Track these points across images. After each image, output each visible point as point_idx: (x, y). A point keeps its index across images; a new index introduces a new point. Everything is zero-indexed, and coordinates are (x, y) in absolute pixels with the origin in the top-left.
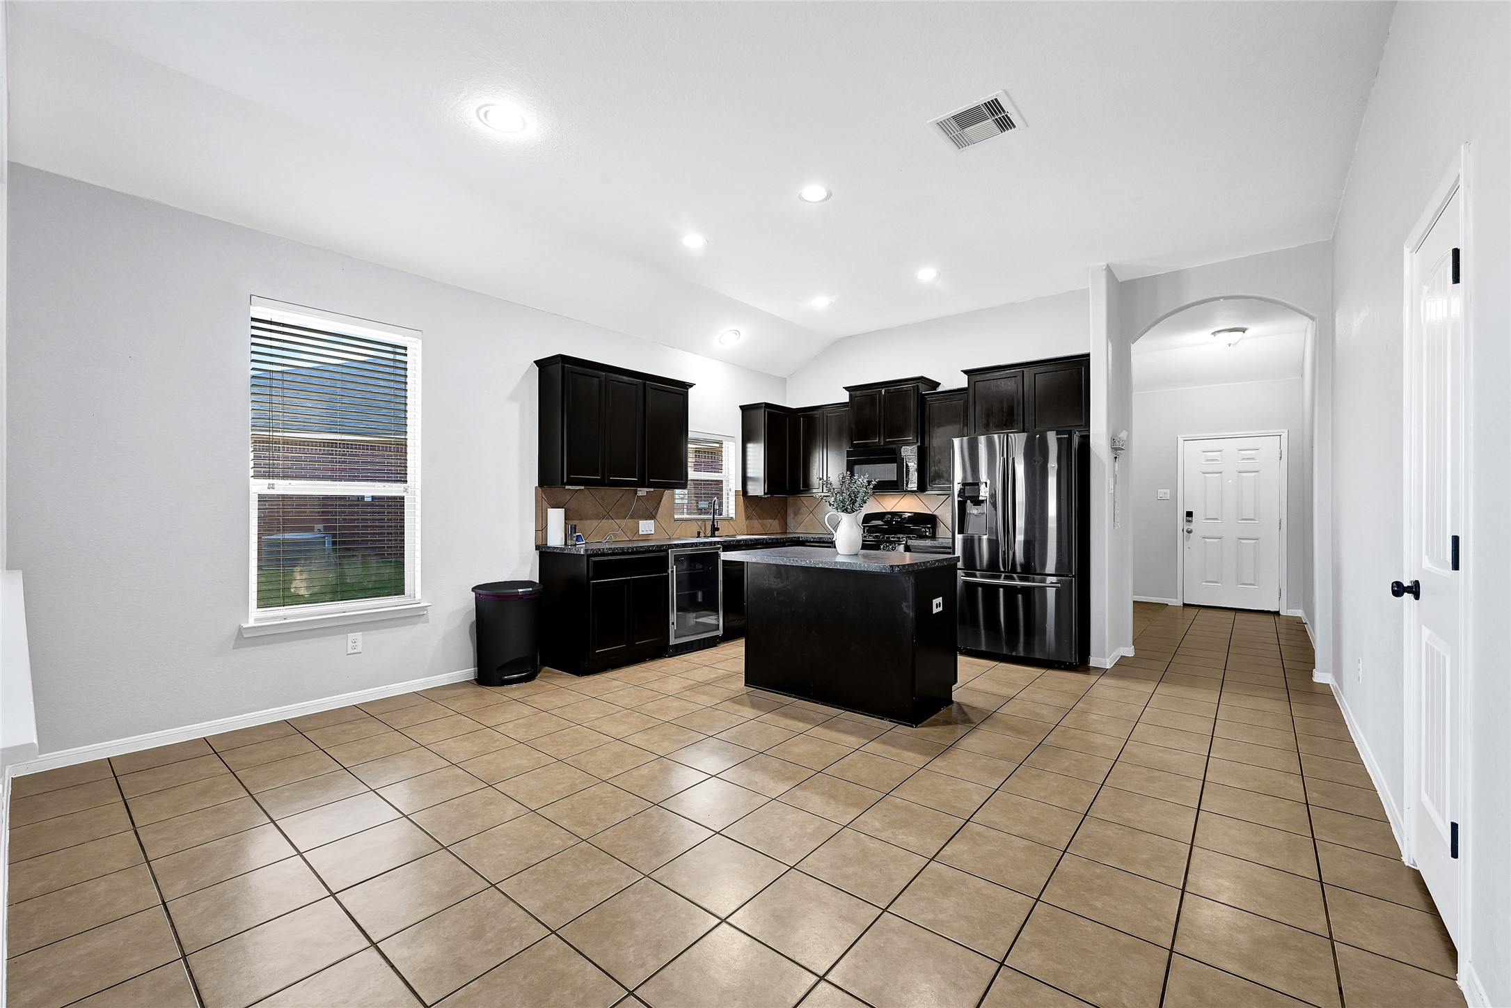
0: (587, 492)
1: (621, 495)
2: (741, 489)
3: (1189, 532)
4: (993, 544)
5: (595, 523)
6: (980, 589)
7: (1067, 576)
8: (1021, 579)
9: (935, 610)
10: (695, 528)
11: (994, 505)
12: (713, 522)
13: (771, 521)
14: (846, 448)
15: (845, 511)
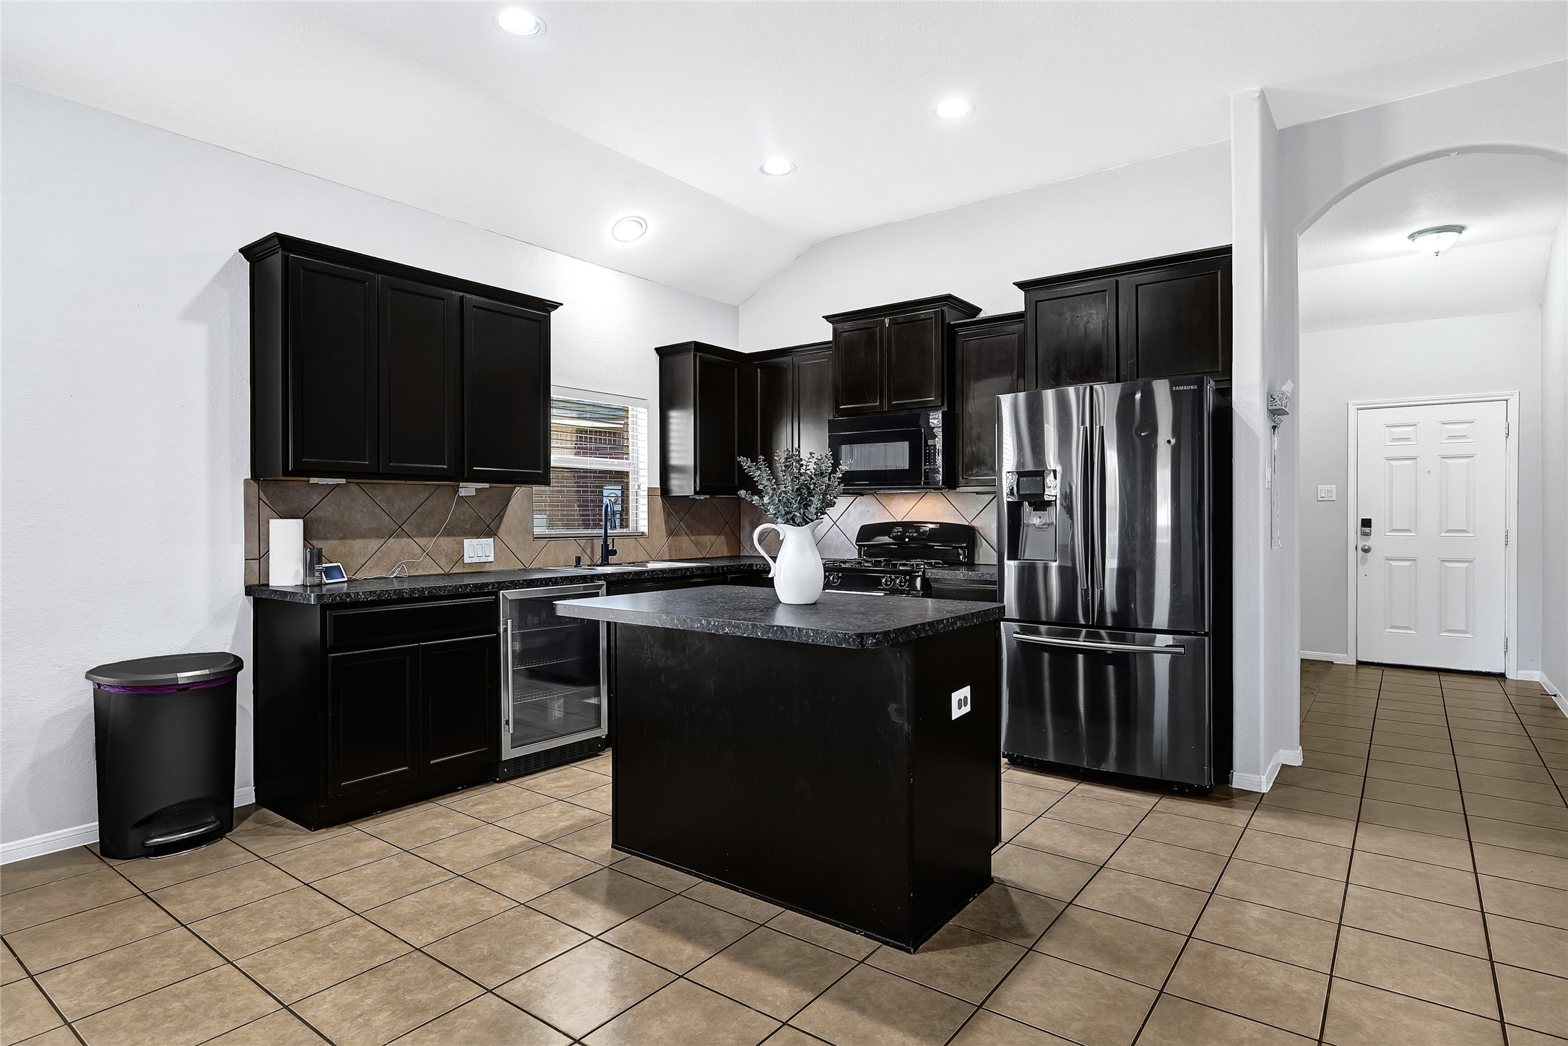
0: (354, 488)
1: (427, 495)
2: (659, 486)
3: (1366, 551)
4: (1068, 575)
5: (374, 544)
6: (1046, 655)
7: (1196, 634)
8: (1114, 638)
9: (956, 713)
10: (573, 550)
11: (1069, 510)
12: (605, 541)
13: (713, 538)
14: (828, 415)
15: (791, 521)
